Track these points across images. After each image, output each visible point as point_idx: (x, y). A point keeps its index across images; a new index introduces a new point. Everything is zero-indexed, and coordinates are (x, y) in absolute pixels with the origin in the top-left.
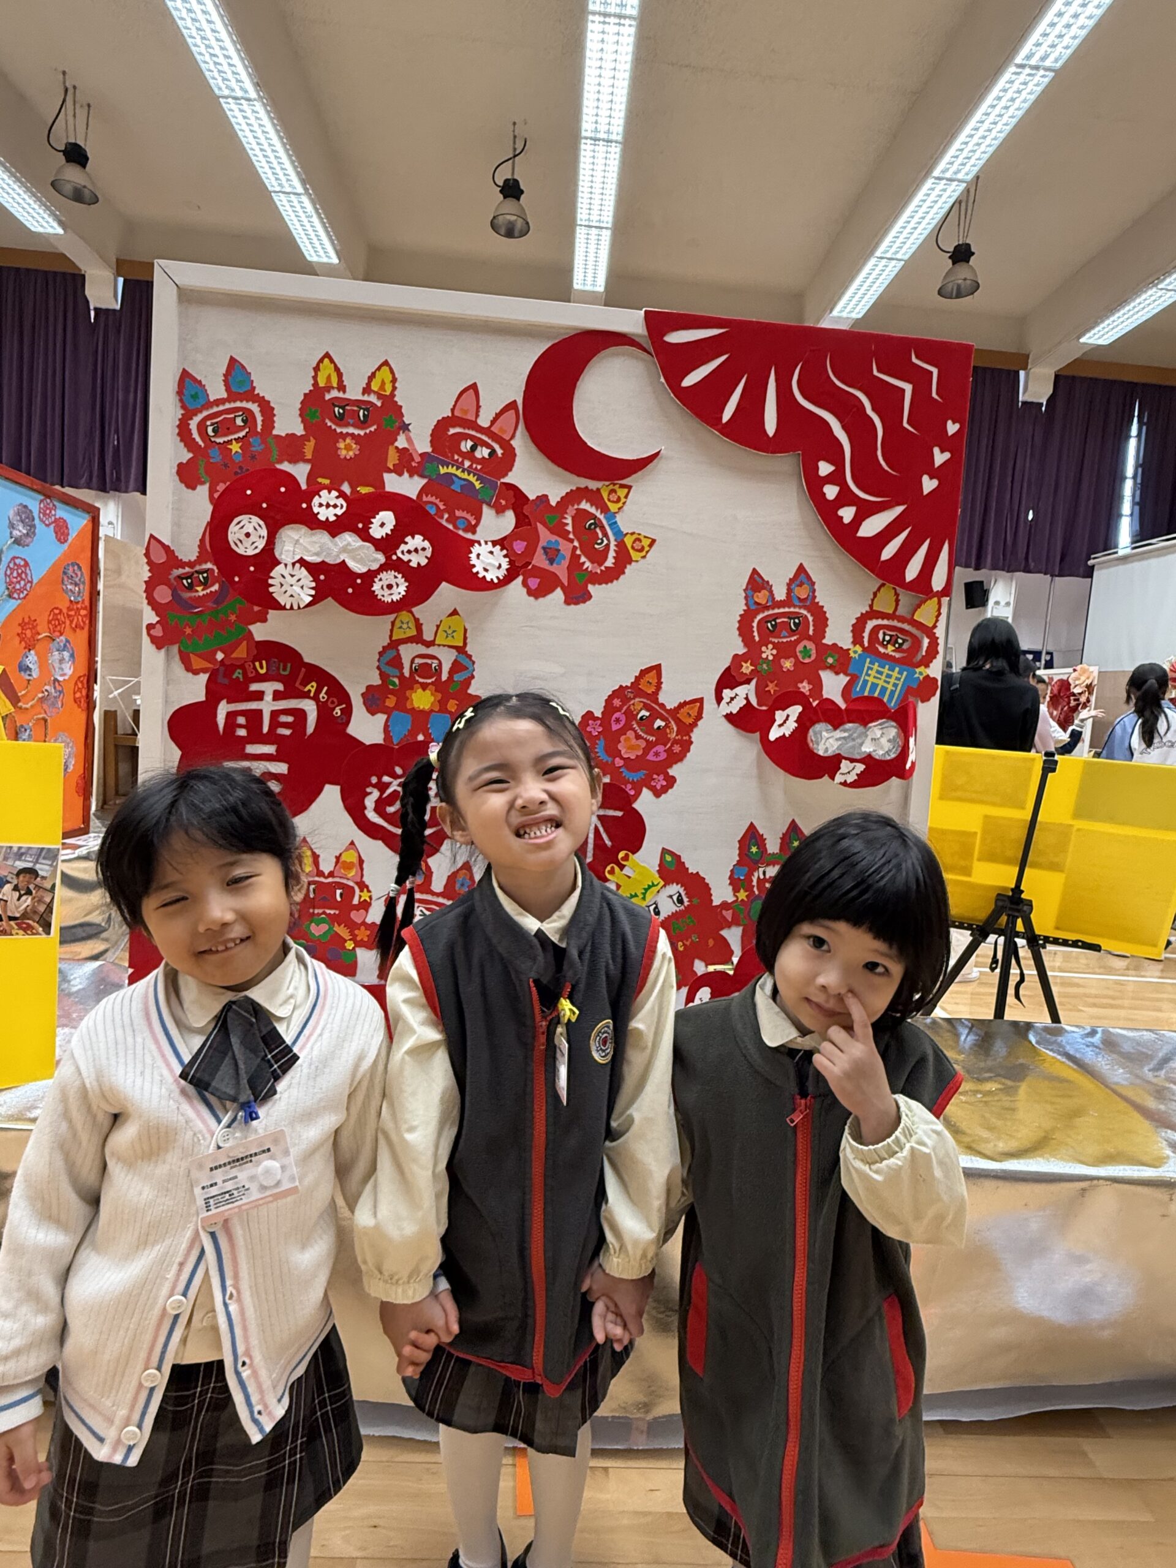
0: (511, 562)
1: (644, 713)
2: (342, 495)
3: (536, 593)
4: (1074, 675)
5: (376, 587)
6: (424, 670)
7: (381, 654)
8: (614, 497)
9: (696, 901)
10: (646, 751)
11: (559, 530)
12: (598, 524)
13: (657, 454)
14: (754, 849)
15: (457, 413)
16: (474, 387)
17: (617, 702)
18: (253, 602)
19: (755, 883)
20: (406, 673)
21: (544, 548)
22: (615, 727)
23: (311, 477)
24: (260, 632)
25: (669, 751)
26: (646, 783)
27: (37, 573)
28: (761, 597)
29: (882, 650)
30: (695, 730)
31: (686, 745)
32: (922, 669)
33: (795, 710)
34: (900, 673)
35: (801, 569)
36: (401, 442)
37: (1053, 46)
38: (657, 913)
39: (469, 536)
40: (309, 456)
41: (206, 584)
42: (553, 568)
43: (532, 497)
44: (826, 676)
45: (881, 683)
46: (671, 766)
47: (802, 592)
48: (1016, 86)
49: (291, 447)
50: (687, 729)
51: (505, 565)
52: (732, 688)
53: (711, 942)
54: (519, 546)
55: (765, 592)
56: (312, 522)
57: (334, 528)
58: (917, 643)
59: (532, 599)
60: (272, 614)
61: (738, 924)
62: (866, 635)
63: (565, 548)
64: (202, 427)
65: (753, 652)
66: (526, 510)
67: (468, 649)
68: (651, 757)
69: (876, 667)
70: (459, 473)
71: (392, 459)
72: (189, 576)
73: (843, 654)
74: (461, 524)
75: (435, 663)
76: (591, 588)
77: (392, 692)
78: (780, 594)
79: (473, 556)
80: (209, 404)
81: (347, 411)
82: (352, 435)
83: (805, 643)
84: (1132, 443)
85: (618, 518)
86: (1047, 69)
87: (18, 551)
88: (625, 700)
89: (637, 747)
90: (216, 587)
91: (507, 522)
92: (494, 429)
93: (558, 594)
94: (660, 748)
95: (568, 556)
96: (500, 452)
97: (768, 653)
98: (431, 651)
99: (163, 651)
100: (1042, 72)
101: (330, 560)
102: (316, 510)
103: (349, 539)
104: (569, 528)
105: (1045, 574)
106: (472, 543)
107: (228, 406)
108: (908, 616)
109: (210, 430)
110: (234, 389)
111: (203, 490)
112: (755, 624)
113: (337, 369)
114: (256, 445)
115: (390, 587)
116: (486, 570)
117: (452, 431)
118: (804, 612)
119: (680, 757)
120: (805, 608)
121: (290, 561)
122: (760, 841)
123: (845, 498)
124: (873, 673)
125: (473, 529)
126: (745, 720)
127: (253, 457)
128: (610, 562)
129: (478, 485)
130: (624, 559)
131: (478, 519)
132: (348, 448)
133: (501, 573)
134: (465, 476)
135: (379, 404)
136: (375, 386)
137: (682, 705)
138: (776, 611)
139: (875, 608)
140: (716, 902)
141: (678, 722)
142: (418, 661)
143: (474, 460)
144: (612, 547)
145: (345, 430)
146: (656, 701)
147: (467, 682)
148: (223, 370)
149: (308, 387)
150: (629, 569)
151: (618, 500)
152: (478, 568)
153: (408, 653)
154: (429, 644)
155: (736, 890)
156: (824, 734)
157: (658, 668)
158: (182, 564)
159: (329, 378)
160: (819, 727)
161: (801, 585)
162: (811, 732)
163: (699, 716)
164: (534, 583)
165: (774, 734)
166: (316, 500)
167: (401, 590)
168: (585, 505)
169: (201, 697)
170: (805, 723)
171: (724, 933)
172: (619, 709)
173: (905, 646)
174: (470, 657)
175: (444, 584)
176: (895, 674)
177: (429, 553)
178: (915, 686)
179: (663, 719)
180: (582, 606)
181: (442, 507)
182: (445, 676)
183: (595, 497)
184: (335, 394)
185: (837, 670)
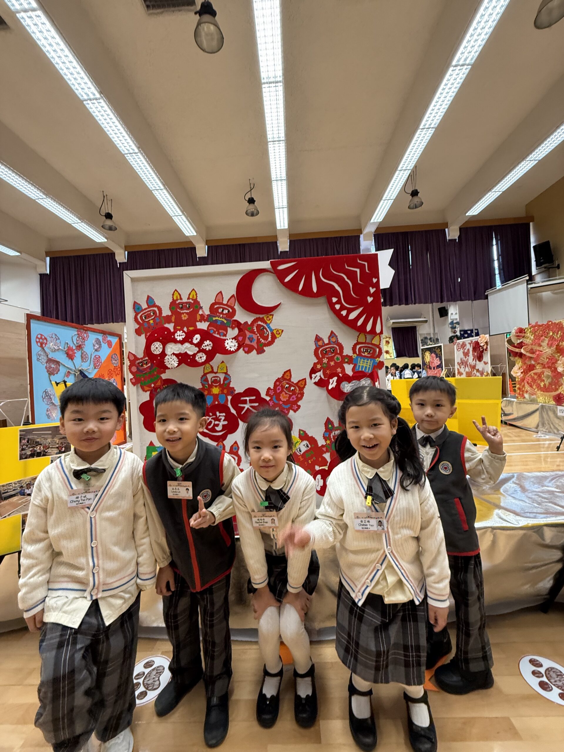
0: (238, 344)
1: (287, 386)
2: (184, 332)
3: (247, 352)
4: (480, 339)
5: (197, 358)
6: (215, 381)
7: (201, 378)
8: (268, 319)
9: (313, 446)
10: (290, 397)
11: (252, 332)
12: (264, 328)
13: (280, 304)
14: (330, 426)
15: (217, 301)
16: (221, 292)
17: (278, 383)
18: (161, 368)
19: (332, 437)
20: (210, 383)
21: (248, 338)
22: (278, 391)
23: (175, 328)
24: (164, 376)
25: (297, 397)
26: (291, 408)
27: (103, 359)
28: (320, 343)
29: (363, 354)
30: (305, 389)
31: (302, 394)
32: (378, 359)
33: (335, 379)
34: (371, 361)
35: (332, 332)
36: (201, 312)
37: (433, 120)
38: (300, 451)
39: (224, 338)
40: (173, 321)
41: (146, 364)
42: (252, 344)
43: (242, 323)
44: (346, 366)
45: (365, 365)
46: (298, 401)
47: (334, 340)
48: (422, 135)
49: (168, 319)
50: (302, 389)
51: (237, 345)
52: (315, 373)
53: (320, 459)
54: (240, 339)
55: (321, 342)
56: (175, 341)
57: (182, 342)
58: (375, 351)
59: (246, 354)
60: (167, 371)
61: (328, 452)
62: (357, 350)
63: (255, 337)
64: (141, 317)
65: (320, 361)
66: (241, 327)
67: (229, 373)
68: (291, 400)
69: (362, 360)
70: (219, 319)
71: (198, 318)
72: (141, 362)
73: (350, 358)
74: (222, 334)
75: (218, 379)
76: (265, 348)
77: (206, 390)
78: (326, 341)
79: (226, 344)
80: (143, 310)
81: (183, 306)
82: (186, 313)
83: (337, 356)
84: (495, 248)
85: (271, 325)
86: (433, 128)
87: (97, 353)
88: (280, 382)
89: (286, 397)
90: (150, 364)
91: (236, 331)
92: (229, 304)
93: (255, 352)
94: (294, 396)
95: (256, 339)
96: (231, 310)
97: (325, 361)
98: (217, 375)
99: (136, 386)
100: (431, 129)
101: (182, 352)
102: (176, 337)
103: (187, 345)
104: (255, 330)
105: (469, 300)
106: (225, 340)
107: (148, 310)
108: (370, 342)
109: (144, 318)
110: (149, 304)
111: (143, 336)
112: (319, 352)
113: (179, 294)
114: (158, 320)
115: (201, 357)
116: (230, 347)
117: (216, 307)
118: (335, 346)
119: (301, 398)
120: (335, 344)
121: (170, 354)
122: (332, 423)
123: (343, 308)
124: (361, 362)
125: (225, 335)
126: (321, 384)
127: (157, 324)
128: (270, 339)
129: (225, 322)
130: (274, 337)
131: (227, 332)
132: (185, 316)
133: (236, 348)
134: (221, 319)
135: (192, 302)
136: (191, 297)
137: (299, 381)
138: (326, 347)
139: (359, 341)
140: (320, 445)
141: (299, 387)
142: (213, 379)
143: (223, 314)
144: (270, 334)
145: (183, 311)
146: (290, 381)
147: (229, 383)
148: (146, 299)
149: (171, 300)
150: (276, 341)
151: (270, 319)
152: (228, 347)
153: (210, 377)
154: (216, 373)
155: (326, 440)
156: (346, 385)
157: (289, 370)
158: (139, 359)
159: (177, 297)
160: (343, 383)
161: (333, 337)
162: (341, 385)
163: (305, 384)
164: (246, 349)
165: (330, 387)
166: (176, 334)
167: (204, 358)
168: (259, 323)
169: (148, 399)
170: (339, 382)
171: (324, 455)
172: (279, 385)
173: (371, 352)
174: (229, 375)
175: (218, 354)
176: (369, 362)
177: (212, 345)
178: (376, 365)
179: (293, 387)
180: (262, 354)
181: (215, 330)
182: (222, 382)
183: (262, 320)
184: (179, 301)
185: (349, 363)
